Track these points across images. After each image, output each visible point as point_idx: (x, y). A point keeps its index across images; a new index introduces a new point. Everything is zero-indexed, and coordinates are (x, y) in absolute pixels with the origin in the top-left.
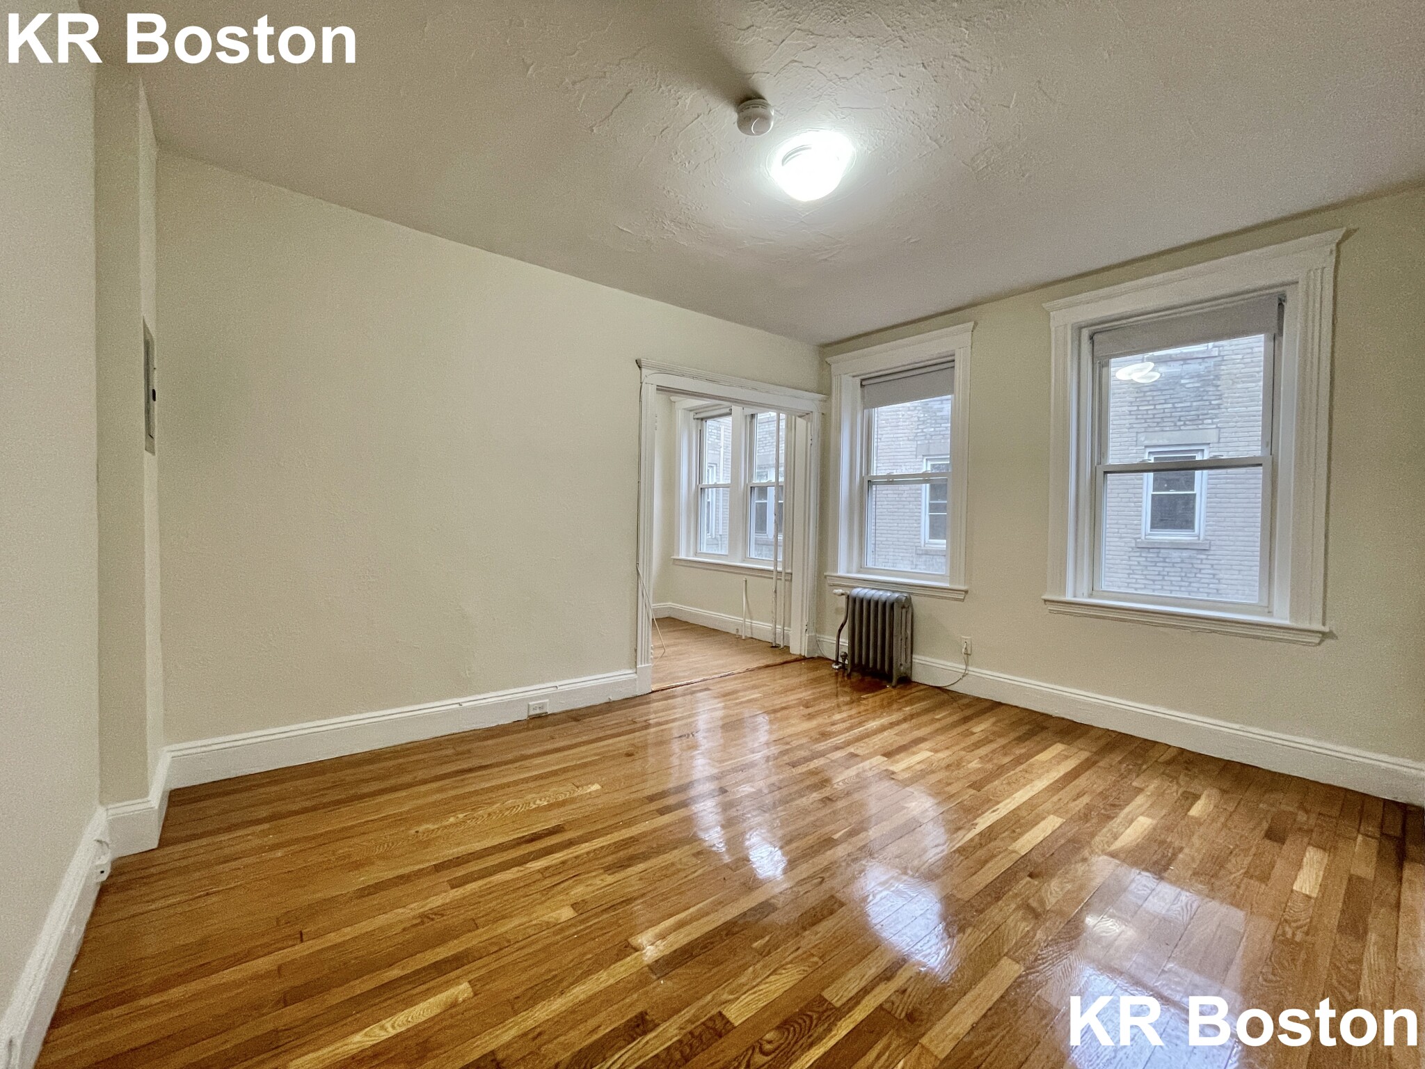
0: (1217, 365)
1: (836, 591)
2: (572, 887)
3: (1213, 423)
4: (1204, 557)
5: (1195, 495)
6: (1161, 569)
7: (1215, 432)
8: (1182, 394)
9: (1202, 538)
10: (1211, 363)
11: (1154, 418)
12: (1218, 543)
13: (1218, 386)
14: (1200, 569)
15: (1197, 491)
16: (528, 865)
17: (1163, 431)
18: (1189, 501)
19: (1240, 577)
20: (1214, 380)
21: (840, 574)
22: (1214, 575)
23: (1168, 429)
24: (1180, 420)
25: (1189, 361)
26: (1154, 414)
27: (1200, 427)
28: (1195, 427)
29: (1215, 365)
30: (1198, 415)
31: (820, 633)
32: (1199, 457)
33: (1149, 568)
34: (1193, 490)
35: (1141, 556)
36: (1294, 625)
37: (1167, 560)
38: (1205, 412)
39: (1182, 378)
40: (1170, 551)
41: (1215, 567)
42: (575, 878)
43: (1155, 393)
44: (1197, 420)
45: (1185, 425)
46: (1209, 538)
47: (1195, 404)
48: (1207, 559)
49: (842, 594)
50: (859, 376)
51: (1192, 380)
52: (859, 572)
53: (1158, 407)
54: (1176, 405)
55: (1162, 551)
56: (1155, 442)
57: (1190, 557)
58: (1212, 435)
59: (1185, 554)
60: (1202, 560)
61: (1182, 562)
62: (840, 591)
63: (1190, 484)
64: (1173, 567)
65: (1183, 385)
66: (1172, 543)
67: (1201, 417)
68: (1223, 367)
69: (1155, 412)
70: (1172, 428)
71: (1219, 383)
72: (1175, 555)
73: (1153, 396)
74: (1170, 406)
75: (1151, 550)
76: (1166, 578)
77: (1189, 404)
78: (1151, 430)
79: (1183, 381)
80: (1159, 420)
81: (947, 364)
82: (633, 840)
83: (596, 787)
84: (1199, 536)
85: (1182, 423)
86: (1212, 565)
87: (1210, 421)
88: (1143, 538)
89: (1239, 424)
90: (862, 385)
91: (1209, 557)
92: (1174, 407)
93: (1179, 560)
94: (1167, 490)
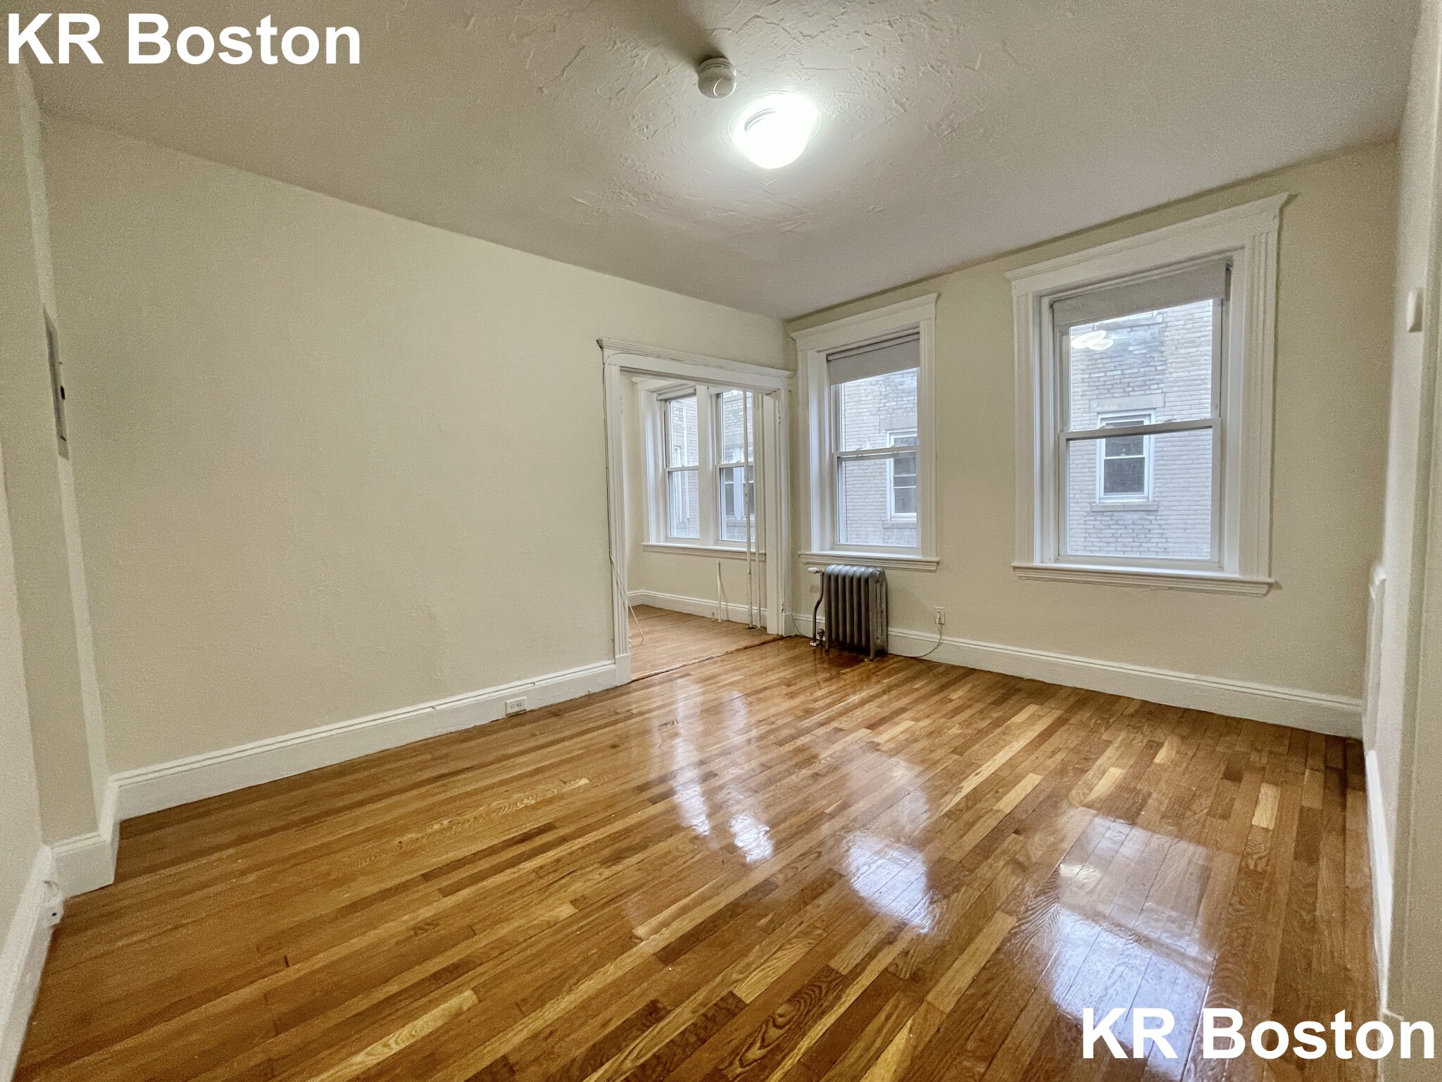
0: (1162, 332)
1: (811, 569)
3: (1158, 389)
4: (1152, 517)
5: (1144, 458)
6: (1114, 531)
7: (1160, 397)
8: (1130, 361)
9: (1150, 499)
10: (1156, 329)
11: (1105, 385)
12: (1165, 503)
13: (1162, 352)
14: (1150, 530)
15: (1145, 455)
16: (522, 866)
17: (1113, 397)
19: (1185, 535)
20: (1159, 346)
21: (813, 551)
22: (1162, 534)
23: (1117, 395)
24: (1129, 387)
25: (1134, 329)
26: (1105, 381)
27: (1148, 392)
28: (1143, 393)
29: (1159, 332)
30: (1145, 381)
31: (797, 612)
32: (1146, 423)
33: (1104, 531)
34: (1142, 453)
35: (1096, 520)
36: (1246, 579)
37: (1120, 522)
38: (1152, 377)
39: (1130, 345)
40: (1122, 514)
41: (1163, 527)
42: (571, 875)
43: (1105, 361)
44: (1145, 385)
45: (1133, 390)
46: (1156, 499)
47: (1142, 370)
48: (1156, 520)
49: (817, 572)
50: (824, 350)
51: (1139, 347)
52: (832, 549)
53: (1108, 374)
54: (1125, 372)
55: (1115, 514)
56: (1106, 408)
57: (1141, 519)
58: (1157, 400)
59: (1136, 516)
60: (1151, 520)
61: (1133, 524)
62: (815, 569)
63: (1139, 448)
64: (1126, 529)
65: (1131, 352)
66: (1124, 505)
67: (1148, 383)
68: (1167, 334)
69: (1106, 379)
70: (1122, 394)
71: (1163, 349)
72: (1127, 516)
73: (1104, 364)
74: (1119, 372)
75: (1105, 514)
76: (1119, 540)
77: (1136, 370)
78: (1102, 396)
79: (1131, 348)
80: (1110, 387)
81: (912, 336)
82: (627, 832)
83: (584, 781)
84: (1148, 498)
85: (1131, 389)
86: (1160, 525)
87: (1156, 386)
88: (1097, 502)
89: (1181, 389)
90: (828, 360)
91: (1158, 518)
92: (1123, 374)
93: (1131, 521)
94: (1119, 455)
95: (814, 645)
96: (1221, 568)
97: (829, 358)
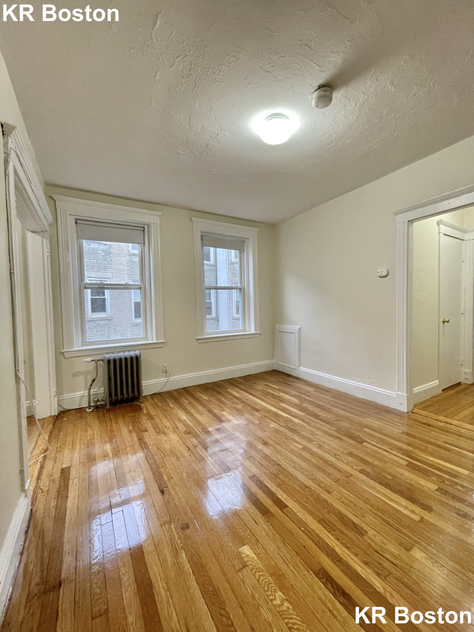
0: (110, 248)
3: (110, 271)
4: (111, 322)
6: (97, 329)
7: (110, 274)
8: (99, 257)
9: (109, 315)
10: (108, 247)
12: (115, 317)
14: (110, 327)
15: (106, 297)
17: (93, 271)
18: (104, 300)
21: (76, 349)
22: (115, 329)
23: (95, 271)
24: (99, 268)
26: (90, 264)
27: (106, 271)
28: (104, 271)
29: (109, 248)
32: (106, 283)
33: (93, 329)
34: (104, 296)
35: (89, 325)
36: (256, 333)
37: (99, 325)
38: (107, 266)
39: (99, 250)
40: (100, 321)
43: (90, 255)
45: (101, 270)
46: (112, 315)
49: (93, 361)
51: (102, 252)
52: (82, 345)
53: (91, 261)
55: (98, 321)
56: (91, 276)
57: (107, 323)
58: (109, 275)
59: (105, 322)
60: (110, 324)
62: (89, 359)
63: (104, 295)
64: (102, 328)
66: (100, 318)
67: (106, 268)
68: (112, 250)
70: (97, 270)
71: (110, 255)
72: (102, 322)
74: (95, 261)
75: (93, 322)
76: (99, 333)
77: (101, 262)
78: (89, 270)
79: (99, 252)
80: (92, 266)
83: (246, 550)
86: (114, 325)
88: (89, 316)
90: (76, 222)
91: (113, 322)
92: (97, 262)
93: (103, 325)
94: (96, 296)
95: (91, 410)
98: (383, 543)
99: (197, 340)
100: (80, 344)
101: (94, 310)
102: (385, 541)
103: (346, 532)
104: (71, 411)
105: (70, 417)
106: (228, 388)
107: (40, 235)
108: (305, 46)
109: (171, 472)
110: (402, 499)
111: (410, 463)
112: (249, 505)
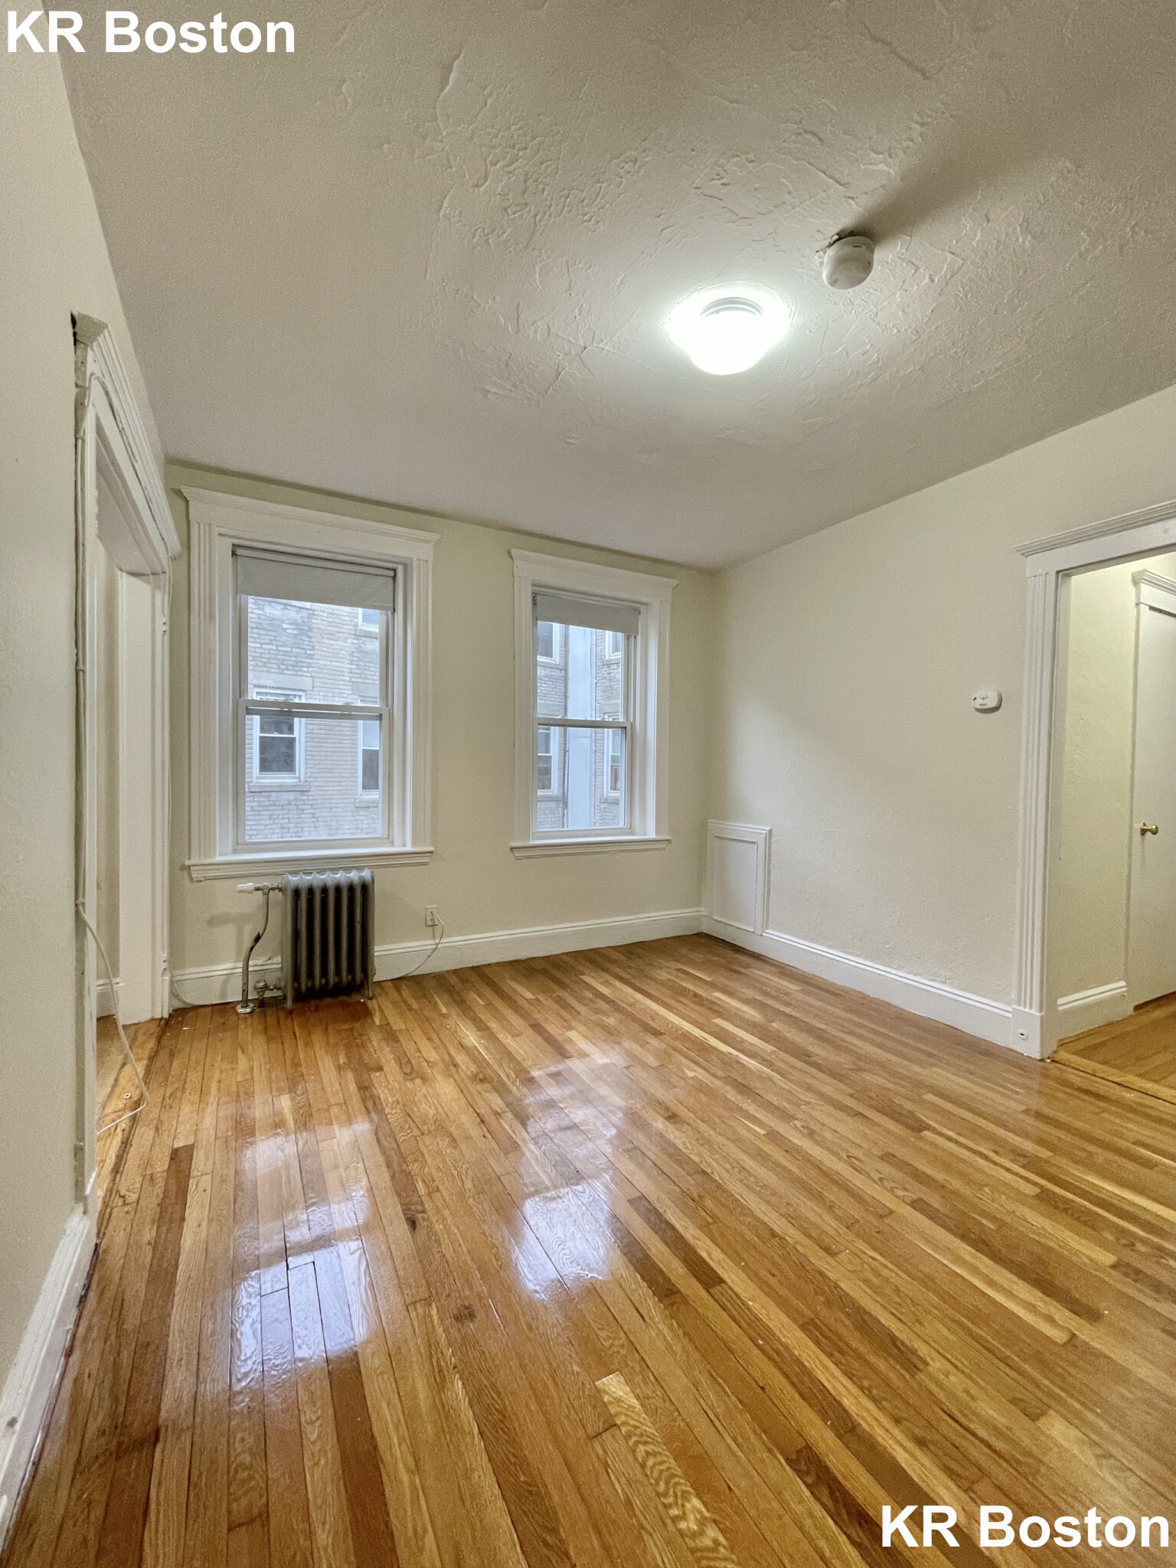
0: (309, 618)
1: (240, 886)
2: (988, 1423)
3: (308, 672)
4: (305, 798)
5: (295, 738)
6: (271, 813)
7: (309, 681)
8: (285, 639)
9: (302, 780)
10: (305, 614)
11: (260, 657)
12: (316, 784)
13: (311, 637)
14: (303, 810)
15: (296, 735)
17: (269, 672)
18: (291, 742)
19: (331, 814)
20: (307, 631)
21: (218, 859)
22: (313, 814)
23: (273, 670)
24: (283, 664)
25: (289, 607)
26: (261, 653)
27: (299, 673)
28: (295, 673)
30: (297, 662)
32: (297, 701)
33: (262, 813)
34: (292, 733)
35: (253, 801)
36: (658, 838)
37: (277, 803)
38: (302, 660)
39: (284, 622)
40: (278, 794)
41: (314, 807)
43: (262, 632)
44: (296, 666)
45: (287, 669)
46: (308, 779)
47: (294, 650)
48: (308, 799)
49: (258, 889)
51: (292, 627)
52: (235, 851)
53: (264, 646)
54: (280, 648)
55: (273, 794)
56: (262, 682)
57: (295, 800)
58: (306, 682)
59: (292, 796)
60: (304, 800)
61: (289, 804)
62: (250, 885)
63: (291, 730)
64: (282, 809)
65: (285, 629)
66: (280, 786)
67: (299, 664)
68: (314, 621)
69: (261, 651)
70: (277, 671)
71: (311, 634)
72: (285, 796)
73: (260, 634)
74: (274, 647)
75: (263, 794)
76: (277, 821)
77: (289, 649)
78: (259, 669)
79: (284, 626)
80: (266, 660)
82: (809, 1326)
84: (299, 778)
85: (284, 667)
86: (312, 805)
87: (306, 669)
88: (254, 781)
89: (326, 676)
90: (234, 554)
91: (310, 798)
92: (277, 650)
93: (287, 802)
94: (272, 733)
95: (248, 1010)
96: (632, 833)
97: (239, 552)
98: (967, 1392)
99: (512, 849)
100: (230, 849)
101: (265, 766)
102: (974, 1390)
103: (872, 1359)
104: (202, 1010)
105: (199, 1024)
106: (583, 974)
107: (148, 582)
108: (809, 136)
109: (434, 1173)
110: (1021, 1283)
111: (1043, 1190)
112: (626, 1272)
